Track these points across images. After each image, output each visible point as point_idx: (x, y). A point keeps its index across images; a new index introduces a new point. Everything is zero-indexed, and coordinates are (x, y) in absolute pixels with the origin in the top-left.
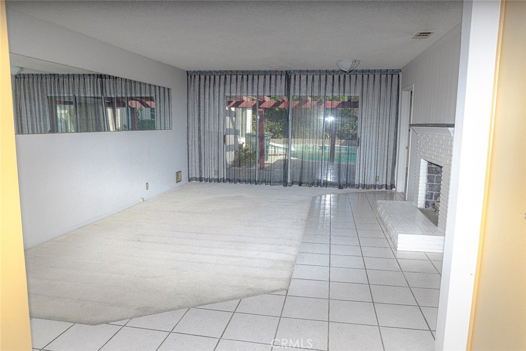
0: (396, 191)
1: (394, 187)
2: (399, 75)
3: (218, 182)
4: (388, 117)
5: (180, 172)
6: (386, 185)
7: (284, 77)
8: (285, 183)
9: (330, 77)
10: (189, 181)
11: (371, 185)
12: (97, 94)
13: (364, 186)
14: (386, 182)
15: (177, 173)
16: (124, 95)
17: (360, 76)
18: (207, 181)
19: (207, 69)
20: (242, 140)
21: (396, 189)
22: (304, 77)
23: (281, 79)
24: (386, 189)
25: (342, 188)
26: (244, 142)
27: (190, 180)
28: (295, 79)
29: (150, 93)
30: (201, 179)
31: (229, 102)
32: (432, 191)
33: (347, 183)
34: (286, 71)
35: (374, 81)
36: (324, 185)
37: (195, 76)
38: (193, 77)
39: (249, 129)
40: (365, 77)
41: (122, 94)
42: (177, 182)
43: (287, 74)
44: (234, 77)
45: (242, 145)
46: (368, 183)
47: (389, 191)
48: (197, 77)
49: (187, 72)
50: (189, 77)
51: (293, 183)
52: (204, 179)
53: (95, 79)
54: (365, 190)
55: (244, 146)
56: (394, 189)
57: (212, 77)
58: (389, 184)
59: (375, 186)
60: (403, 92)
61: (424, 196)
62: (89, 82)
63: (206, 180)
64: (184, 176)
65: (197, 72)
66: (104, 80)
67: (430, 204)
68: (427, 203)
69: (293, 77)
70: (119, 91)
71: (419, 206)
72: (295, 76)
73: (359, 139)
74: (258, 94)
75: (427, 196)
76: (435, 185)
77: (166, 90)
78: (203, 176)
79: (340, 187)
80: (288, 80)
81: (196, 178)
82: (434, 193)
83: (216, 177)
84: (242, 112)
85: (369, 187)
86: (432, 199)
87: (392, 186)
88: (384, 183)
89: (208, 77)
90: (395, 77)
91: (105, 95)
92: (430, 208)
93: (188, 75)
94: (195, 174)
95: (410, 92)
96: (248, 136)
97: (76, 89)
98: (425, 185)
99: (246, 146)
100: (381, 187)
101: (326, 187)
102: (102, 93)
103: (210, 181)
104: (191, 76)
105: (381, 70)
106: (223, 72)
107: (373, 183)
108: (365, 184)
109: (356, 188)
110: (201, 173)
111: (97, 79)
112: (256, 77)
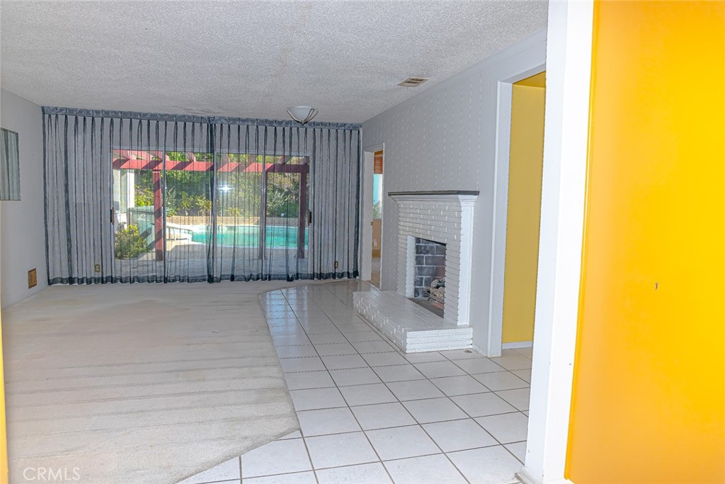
0: (360, 280)
1: (358, 275)
2: (359, 132)
3: (102, 283)
5: (35, 270)
6: (348, 273)
7: (205, 125)
8: (210, 279)
9: (271, 130)
11: (329, 274)
13: (321, 276)
14: (348, 269)
15: (29, 272)
17: (310, 130)
18: (82, 282)
19: (79, 107)
20: (122, 218)
21: (361, 277)
22: (234, 128)
23: (201, 127)
24: (348, 277)
25: (292, 281)
26: (126, 221)
27: (50, 283)
28: (221, 130)
30: (71, 281)
32: (421, 275)
33: (298, 274)
34: (209, 118)
35: (329, 138)
36: (267, 277)
37: (57, 115)
38: (53, 117)
39: (132, 204)
40: (318, 131)
42: (29, 287)
43: (210, 121)
44: (126, 122)
45: (122, 226)
46: (325, 271)
47: (352, 280)
48: (61, 118)
49: (42, 107)
50: (47, 116)
51: (221, 278)
52: (76, 280)
54: (323, 281)
55: (126, 226)
56: (357, 277)
57: (89, 120)
58: (351, 271)
59: (334, 276)
60: (365, 153)
61: (413, 282)
64: (41, 278)
65: (62, 110)
67: (420, 292)
68: (416, 291)
69: (218, 126)
71: (407, 295)
72: (222, 125)
73: (311, 213)
74: (165, 148)
75: (415, 283)
76: (425, 268)
78: (75, 275)
79: (289, 279)
80: (211, 130)
81: (62, 279)
82: (424, 277)
83: (98, 275)
84: (121, 175)
85: (327, 276)
86: (422, 285)
87: (356, 273)
88: (346, 270)
89: (81, 119)
90: (355, 133)
92: (420, 297)
93: (44, 114)
94: (60, 271)
98: (413, 269)
99: (129, 227)
100: (342, 275)
101: (270, 280)
103: (89, 282)
104: (50, 116)
105: (338, 124)
106: (107, 113)
107: (331, 271)
108: (321, 273)
109: (311, 279)
110: (70, 271)
112: (162, 124)
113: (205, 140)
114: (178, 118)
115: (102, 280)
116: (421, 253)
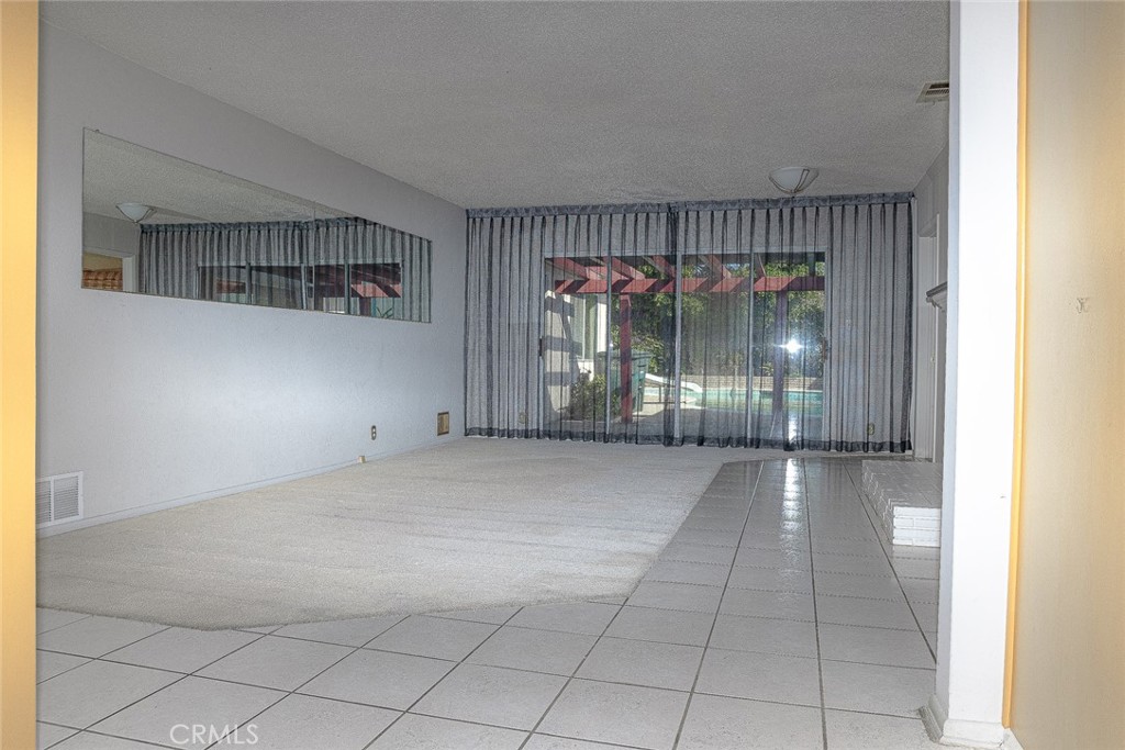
0: (913, 456)
1: (910, 448)
2: (910, 205)
3: (526, 437)
4: (890, 293)
5: (447, 413)
6: (892, 443)
7: (663, 216)
8: (668, 440)
9: (761, 215)
10: (466, 435)
11: (858, 444)
12: (293, 259)
13: (841, 446)
14: (891, 437)
15: (439, 414)
16: (341, 262)
17: (824, 211)
18: (503, 435)
19: (507, 204)
20: (586, 366)
21: (914, 451)
22: (705, 216)
23: (658, 219)
24: (892, 451)
25: (793, 450)
26: (592, 370)
27: (468, 432)
28: (687, 220)
29: (393, 257)
30: (490, 432)
31: (558, 284)
33: (803, 440)
34: (669, 204)
35: (856, 219)
36: (752, 443)
37: (482, 220)
38: (478, 220)
39: (601, 347)
40: (837, 210)
41: (338, 258)
42: (439, 434)
43: (670, 209)
44: (561, 220)
45: (586, 376)
46: (849, 438)
47: (897, 455)
48: (487, 222)
49: (467, 211)
50: (471, 220)
51: (684, 440)
52: (496, 432)
53: (290, 233)
54: (844, 454)
55: (592, 377)
56: (908, 452)
57: (517, 221)
58: (897, 441)
59: (865, 446)
60: (921, 238)
62: (276, 237)
63: (502, 433)
64: (455, 424)
65: (487, 211)
66: (305, 232)
69: (682, 215)
70: (332, 253)
72: (687, 213)
73: (826, 342)
74: (610, 253)
77: (425, 244)
78: (495, 426)
79: (788, 448)
80: (673, 222)
81: (480, 429)
83: (522, 427)
84: (588, 307)
85: (851, 447)
87: (905, 445)
88: (887, 439)
89: (508, 221)
90: (903, 208)
91: (305, 261)
93: (468, 218)
94: (479, 420)
96: (601, 359)
97: (253, 253)
99: (595, 379)
100: (881, 447)
101: (758, 447)
102: (301, 262)
103: (510, 434)
104: (474, 219)
105: (871, 195)
106: (537, 210)
107: (861, 440)
108: (842, 442)
109: (824, 449)
110: (490, 420)
111: (294, 231)
112: (605, 219)
113: (663, 237)
114: (627, 209)
115: (527, 434)
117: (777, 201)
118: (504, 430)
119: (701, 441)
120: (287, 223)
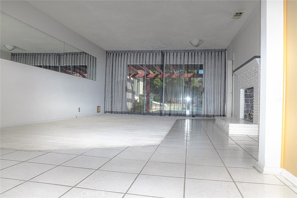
1: (225, 116)
2: (225, 52)
3: (122, 114)
4: (220, 75)
5: (100, 106)
7: (160, 54)
8: (161, 114)
9: (186, 54)
10: (105, 113)
11: (212, 115)
12: (57, 64)
14: (220, 114)
15: (98, 107)
16: (70, 65)
17: (203, 53)
19: (118, 50)
20: (137, 98)
22: (172, 54)
23: (159, 55)
26: (138, 99)
28: (167, 55)
29: (85, 63)
30: (112, 112)
31: (130, 74)
32: (248, 108)
33: (197, 114)
35: (211, 56)
36: (183, 115)
38: (109, 54)
40: (206, 53)
41: (69, 64)
42: (97, 112)
43: (162, 52)
44: (132, 54)
45: (137, 101)
46: (209, 114)
48: (112, 54)
49: (106, 51)
50: (107, 54)
51: (165, 115)
53: (56, 56)
54: (208, 118)
55: (138, 101)
57: (120, 54)
58: (222, 114)
59: (214, 116)
60: (228, 61)
61: (243, 112)
62: (52, 57)
63: (115, 113)
64: (102, 110)
65: (112, 51)
66: (60, 56)
68: (245, 116)
69: (165, 54)
70: (68, 63)
71: (241, 118)
72: (167, 53)
73: (204, 88)
74: (146, 64)
75: (245, 112)
76: (250, 105)
77: (94, 58)
79: (193, 116)
80: (163, 56)
81: (109, 112)
83: (121, 111)
84: (137, 82)
89: (118, 54)
90: (223, 53)
94: (108, 109)
95: (232, 61)
96: (141, 96)
97: (45, 62)
98: (244, 105)
100: (217, 116)
101: (185, 116)
102: (59, 64)
103: (117, 113)
104: (108, 53)
105: (215, 50)
106: (126, 51)
108: (207, 115)
110: (112, 109)
111: (57, 56)
112: (145, 54)
113: (160, 60)
114: (151, 52)
115: (122, 113)
116: (247, 98)
117: (191, 50)
118: (115, 112)
119: (170, 115)
120: (55, 53)
